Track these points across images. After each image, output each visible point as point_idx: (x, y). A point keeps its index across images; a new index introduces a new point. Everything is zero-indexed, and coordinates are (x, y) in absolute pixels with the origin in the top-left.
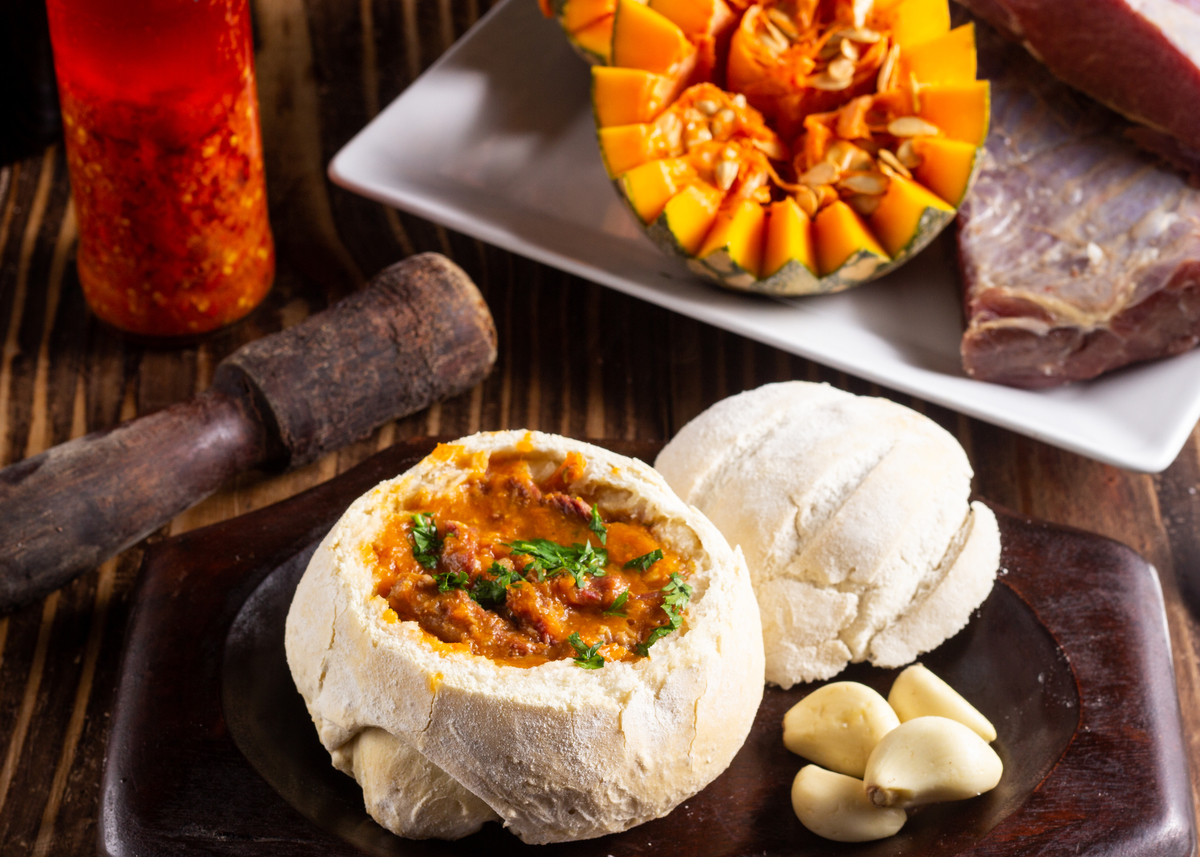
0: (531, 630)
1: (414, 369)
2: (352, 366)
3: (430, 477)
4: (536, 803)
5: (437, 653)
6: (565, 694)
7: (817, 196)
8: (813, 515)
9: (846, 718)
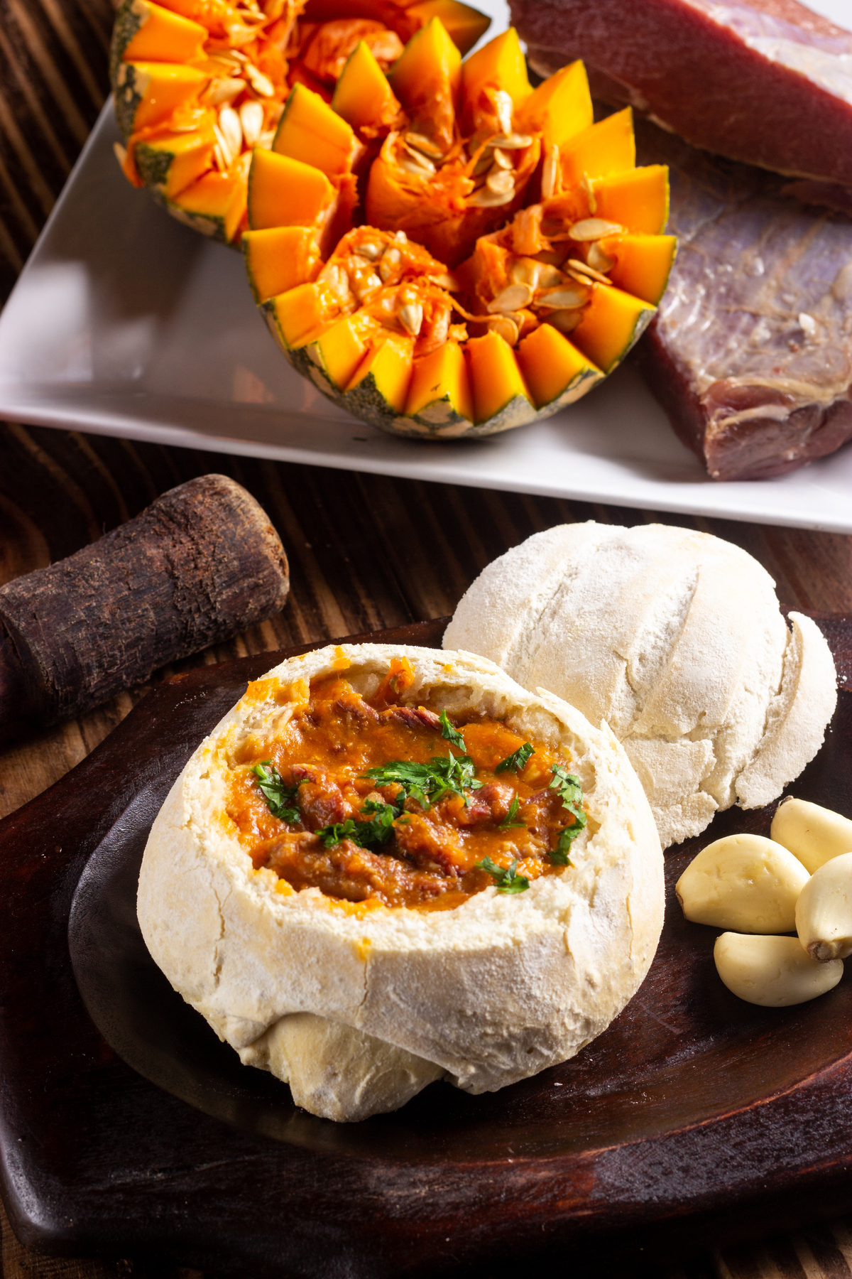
0: (433, 865)
1: (194, 605)
2: (123, 603)
3: (252, 721)
4: (495, 1052)
5: (353, 917)
6: (505, 928)
7: (517, 323)
8: (644, 666)
9: (749, 873)
